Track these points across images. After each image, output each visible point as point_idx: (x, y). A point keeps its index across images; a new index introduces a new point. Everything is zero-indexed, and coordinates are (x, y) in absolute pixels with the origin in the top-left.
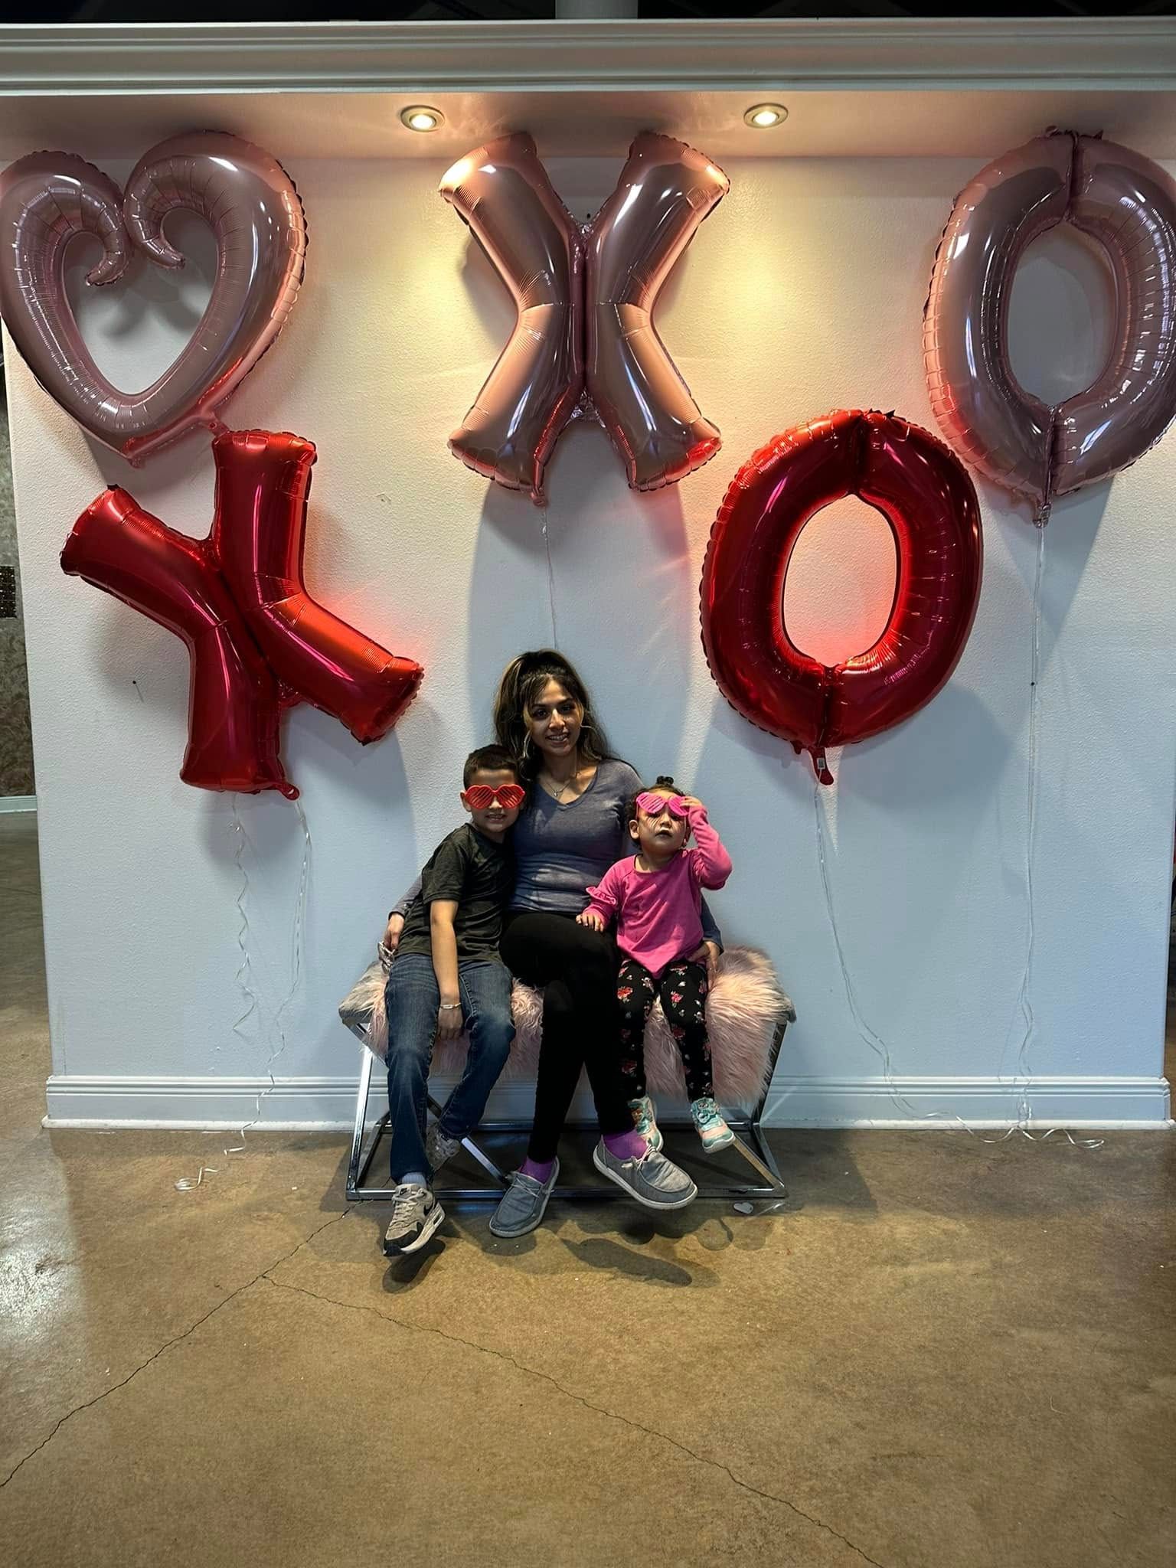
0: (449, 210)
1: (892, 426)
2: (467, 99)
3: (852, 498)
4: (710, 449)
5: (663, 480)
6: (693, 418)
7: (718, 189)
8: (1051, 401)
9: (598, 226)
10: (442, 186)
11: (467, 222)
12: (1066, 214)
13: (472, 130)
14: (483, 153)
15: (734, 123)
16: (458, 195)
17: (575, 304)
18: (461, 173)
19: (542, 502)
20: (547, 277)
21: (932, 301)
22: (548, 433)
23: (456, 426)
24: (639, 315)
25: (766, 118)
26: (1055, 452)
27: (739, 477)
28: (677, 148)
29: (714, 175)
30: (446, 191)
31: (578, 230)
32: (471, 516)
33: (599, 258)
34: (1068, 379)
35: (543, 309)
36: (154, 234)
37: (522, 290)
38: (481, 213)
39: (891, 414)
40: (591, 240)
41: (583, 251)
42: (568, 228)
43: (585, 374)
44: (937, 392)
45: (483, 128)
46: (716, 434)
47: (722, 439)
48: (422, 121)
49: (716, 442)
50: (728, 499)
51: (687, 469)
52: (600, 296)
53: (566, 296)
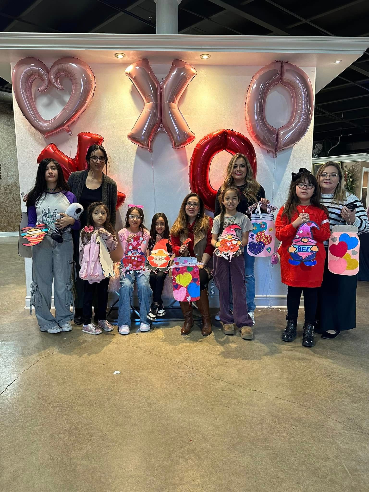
0: (127, 78)
1: (232, 133)
2: (132, 51)
3: (224, 151)
4: (192, 139)
5: (181, 146)
6: (188, 131)
7: (194, 74)
8: (277, 127)
9: (164, 82)
10: (125, 72)
11: (132, 81)
12: (280, 81)
13: (133, 58)
14: (135, 64)
15: (198, 58)
16: (129, 74)
17: (159, 102)
18: (130, 69)
19: (151, 151)
20: (152, 95)
21: (247, 103)
22: (152, 135)
23: (129, 132)
24: (175, 105)
25: (205, 57)
26: (277, 140)
27: (197, 146)
28: (184, 64)
29: (193, 71)
30: (126, 73)
31: (159, 84)
32: (133, 155)
33: (165, 90)
34: (282, 121)
35: (151, 103)
36: (57, 82)
37: (146, 98)
38: (135, 79)
39: (232, 130)
40: (163, 86)
41: (161, 89)
42: (157, 83)
43: (161, 119)
44: (248, 125)
45: (136, 58)
46: (194, 135)
47: (195, 136)
48: (120, 56)
49: (194, 137)
50: (194, 152)
51: (187, 144)
52: (165, 100)
53: (156, 100)
